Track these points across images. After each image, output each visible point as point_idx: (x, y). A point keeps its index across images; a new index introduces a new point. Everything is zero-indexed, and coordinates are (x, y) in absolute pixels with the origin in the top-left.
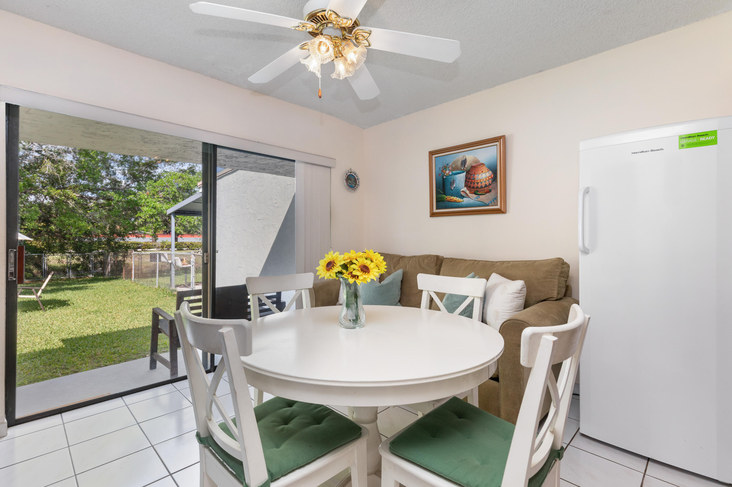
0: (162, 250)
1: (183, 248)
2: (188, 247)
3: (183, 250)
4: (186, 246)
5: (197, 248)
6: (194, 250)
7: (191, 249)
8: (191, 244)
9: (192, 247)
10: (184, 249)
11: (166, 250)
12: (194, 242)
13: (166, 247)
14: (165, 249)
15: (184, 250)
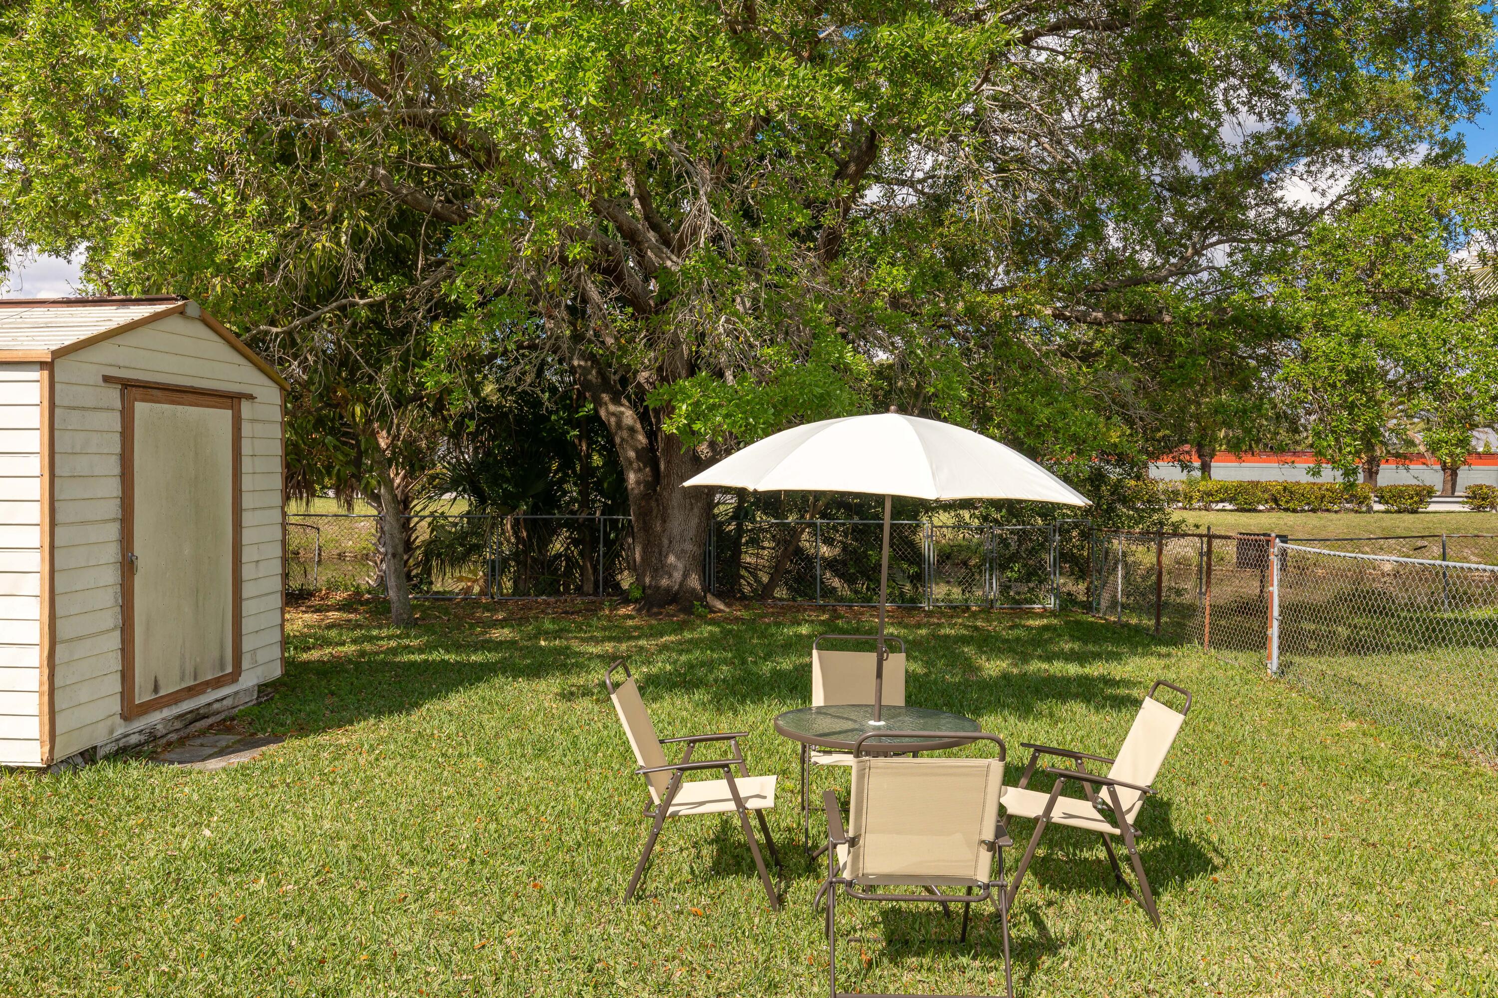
0: (1185, 508)
1: (1258, 503)
2: (1275, 500)
3: (1255, 510)
4: (1266, 496)
5: (1308, 504)
6: (1294, 511)
7: (1287, 510)
8: (1285, 489)
9: (1287, 502)
10: (1261, 507)
11: (1200, 509)
12: (1298, 483)
13: (1201, 499)
14: (1197, 505)
15: (1260, 511)
